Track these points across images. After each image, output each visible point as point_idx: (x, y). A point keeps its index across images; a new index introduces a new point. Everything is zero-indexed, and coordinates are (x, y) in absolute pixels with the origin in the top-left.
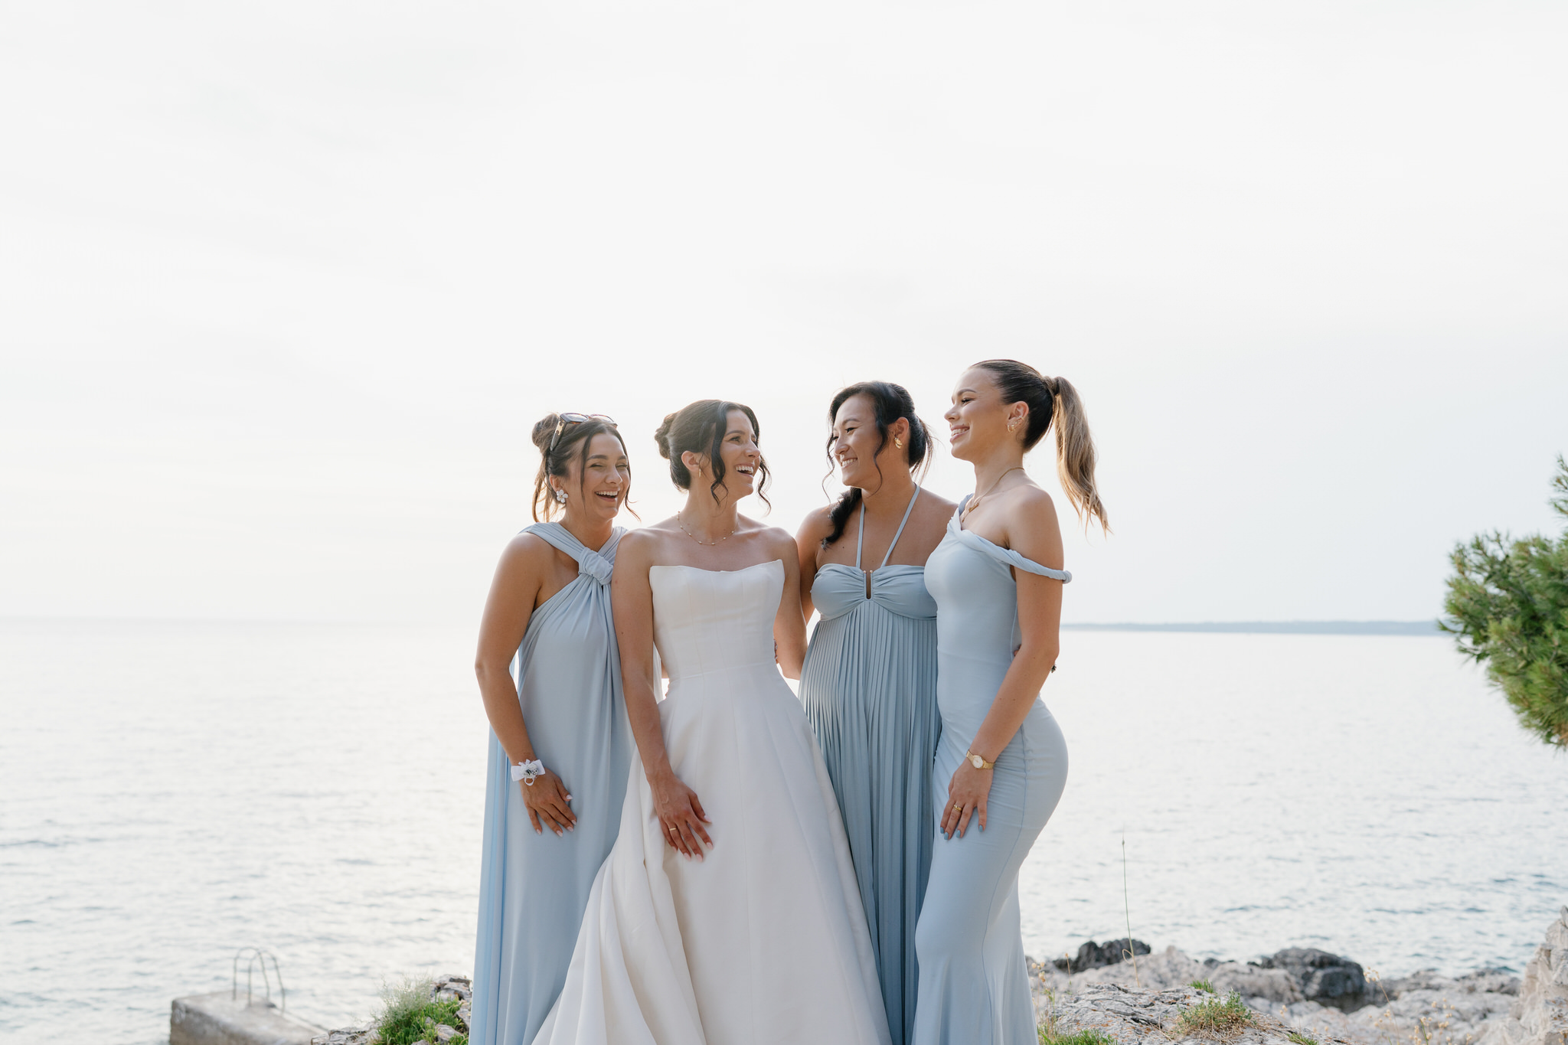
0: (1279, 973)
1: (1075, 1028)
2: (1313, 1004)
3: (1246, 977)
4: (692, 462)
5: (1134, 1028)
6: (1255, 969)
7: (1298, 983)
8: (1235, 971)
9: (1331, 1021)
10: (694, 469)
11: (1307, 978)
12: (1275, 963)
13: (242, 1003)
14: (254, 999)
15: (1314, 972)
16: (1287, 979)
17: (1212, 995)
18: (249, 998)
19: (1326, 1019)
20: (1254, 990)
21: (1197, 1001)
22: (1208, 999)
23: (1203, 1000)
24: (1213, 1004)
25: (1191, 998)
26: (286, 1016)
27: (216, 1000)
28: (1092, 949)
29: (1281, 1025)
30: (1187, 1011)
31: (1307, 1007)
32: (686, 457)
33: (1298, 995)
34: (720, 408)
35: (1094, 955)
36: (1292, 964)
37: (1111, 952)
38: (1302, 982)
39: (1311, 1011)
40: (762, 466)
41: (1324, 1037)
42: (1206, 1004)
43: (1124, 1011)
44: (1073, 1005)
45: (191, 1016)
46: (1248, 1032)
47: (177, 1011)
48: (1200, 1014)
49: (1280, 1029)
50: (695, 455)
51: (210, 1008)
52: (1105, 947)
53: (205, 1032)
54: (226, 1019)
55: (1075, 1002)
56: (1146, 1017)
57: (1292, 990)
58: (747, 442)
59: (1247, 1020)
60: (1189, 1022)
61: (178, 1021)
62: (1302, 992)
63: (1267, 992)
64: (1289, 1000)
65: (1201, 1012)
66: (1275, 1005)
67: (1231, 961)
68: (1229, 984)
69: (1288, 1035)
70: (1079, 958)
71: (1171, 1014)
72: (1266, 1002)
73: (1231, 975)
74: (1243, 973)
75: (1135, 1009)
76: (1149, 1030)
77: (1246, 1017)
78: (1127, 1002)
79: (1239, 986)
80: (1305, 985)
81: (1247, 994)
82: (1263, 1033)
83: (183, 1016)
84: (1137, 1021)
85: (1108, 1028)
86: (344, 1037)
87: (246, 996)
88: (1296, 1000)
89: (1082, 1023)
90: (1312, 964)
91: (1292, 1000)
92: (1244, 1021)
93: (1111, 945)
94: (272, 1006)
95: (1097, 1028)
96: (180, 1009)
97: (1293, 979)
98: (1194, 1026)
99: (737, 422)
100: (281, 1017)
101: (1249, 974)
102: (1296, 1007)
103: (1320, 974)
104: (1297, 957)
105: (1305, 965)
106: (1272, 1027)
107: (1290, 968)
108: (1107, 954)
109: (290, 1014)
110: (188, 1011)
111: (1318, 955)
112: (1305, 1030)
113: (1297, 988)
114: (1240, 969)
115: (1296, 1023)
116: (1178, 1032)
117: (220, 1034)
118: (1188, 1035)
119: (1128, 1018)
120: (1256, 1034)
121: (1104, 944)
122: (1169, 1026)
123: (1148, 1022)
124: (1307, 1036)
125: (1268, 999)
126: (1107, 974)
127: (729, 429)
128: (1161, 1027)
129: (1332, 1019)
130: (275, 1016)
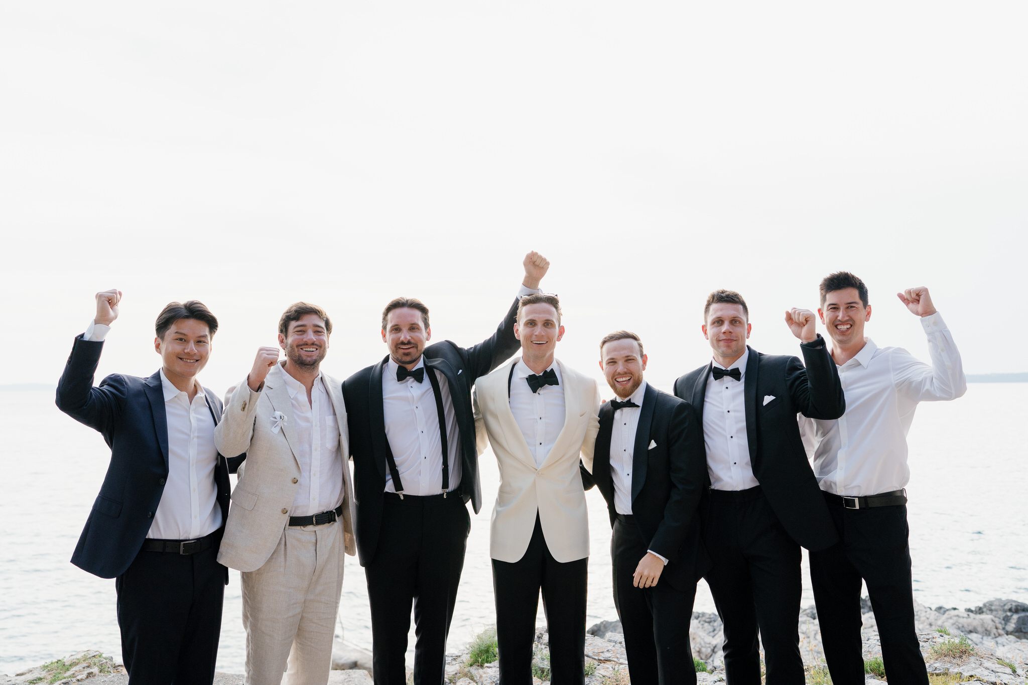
0: (987, 617)
1: (869, 656)
2: (1011, 638)
3: (965, 620)
6: (971, 614)
7: (1000, 623)
8: (958, 616)
9: (1024, 650)
11: (1007, 620)
12: (985, 610)
15: (1012, 616)
16: (993, 621)
17: (949, 637)
19: (1020, 649)
20: (971, 628)
21: (941, 640)
22: (948, 639)
23: (944, 640)
24: (950, 642)
25: (937, 638)
29: (992, 655)
30: (935, 646)
31: (1007, 639)
33: (1001, 632)
36: (996, 610)
38: (1003, 622)
39: (1010, 642)
41: (1018, 662)
42: (947, 642)
44: (866, 642)
46: (972, 659)
48: (943, 648)
49: (991, 657)
55: (868, 640)
57: (997, 628)
59: (972, 652)
60: (937, 653)
62: (1004, 629)
63: (980, 629)
64: (995, 634)
65: (944, 647)
66: (985, 638)
67: (955, 609)
68: (953, 624)
69: (997, 661)
71: (926, 648)
72: (980, 636)
73: (955, 618)
74: (963, 617)
77: (971, 650)
79: (960, 625)
80: (1006, 624)
81: (966, 631)
82: (981, 659)
88: (1000, 635)
89: (873, 653)
90: (1010, 610)
91: (997, 635)
92: (970, 652)
97: (997, 620)
98: (940, 655)
101: (966, 618)
102: (1000, 640)
103: (1015, 617)
104: (1000, 605)
105: (1005, 611)
106: (987, 656)
107: (994, 613)
111: (1014, 604)
112: (1007, 658)
113: (1000, 626)
114: (961, 615)
115: (1000, 652)
116: (931, 658)
118: (936, 660)
120: (977, 660)
124: (1008, 661)
125: (980, 634)
129: (1024, 648)
130: (340, 643)
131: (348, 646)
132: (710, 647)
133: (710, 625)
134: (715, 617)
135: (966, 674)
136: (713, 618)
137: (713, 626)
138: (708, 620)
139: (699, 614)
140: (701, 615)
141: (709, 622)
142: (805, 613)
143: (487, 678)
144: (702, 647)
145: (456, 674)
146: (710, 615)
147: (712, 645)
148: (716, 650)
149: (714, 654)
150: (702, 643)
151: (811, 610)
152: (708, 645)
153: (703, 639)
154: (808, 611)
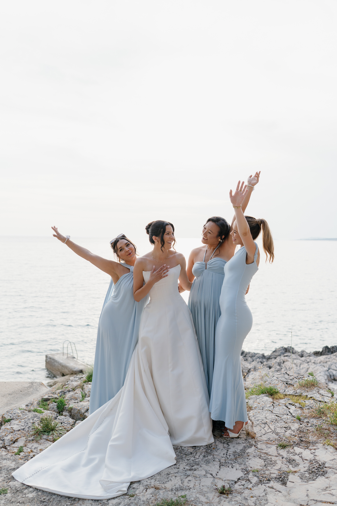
1: (269, 385)
4: (155, 239)
5: (285, 386)
10: (155, 241)
13: (65, 357)
14: (69, 355)
18: (67, 355)
21: (307, 379)
26: (78, 361)
27: (58, 355)
28: (327, 349)
32: (154, 237)
34: (165, 224)
35: (327, 350)
37: (333, 350)
40: (174, 240)
42: (309, 379)
43: (284, 381)
44: (272, 378)
45: (51, 360)
46: (315, 389)
47: (47, 358)
48: (303, 383)
49: (326, 388)
50: (156, 237)
51: (57, 358)
52: (331, 348)
53: (55, 365)
54: (61, 361)
56: (290, 383)
58: (171, 235)
60: (300, 385)
61: (47, 361)
65: (306, 382)
70: (323, 351)
75: (288, 380)
76: (289, 386)
78: (286, 378)
82: (319, 389)
83: (49, 360)
84: (287, 384)
85: (278, 385)
86: (77, 378)
87: (67, 354)
89: (272, 384)
93: (333, 347)
94: (74, 358)
95: (275, 385)
96: (48, 358)
99: (169, 228)
100: (77, 361)
108: (332, 350)
109: (79, 360)
110: (50, 358)
116: (298, 387)
117: (59, 366)
119: (285, 383)
120: (317, 390)
121: (331, 347)
122: (295, 386)
123: (290, 384)
126: (326, 358)
127: (166, 231)
128: (293, 386)
130: (75, 361)
131: (78, 362)
132: (247, 369)
133: (251, 358)
134: (254, 354)
135: (309, 396)
136: (254, 355)
137: (253, 359)
138: (251, 356)
139: (247, 353)
140: (248, 354)
141: (251, 357)
142: (298, 354)
143: (87, 390)
144: (243, 369)
145: (77, 386)
146: (252, 353)
147: (248, 368)
148: (250, 371)
149: (249, 373)
150: (244, 367)
151: (301, 353)
152: (246, 369)
153: (244, 366)
154: (300, 353)
